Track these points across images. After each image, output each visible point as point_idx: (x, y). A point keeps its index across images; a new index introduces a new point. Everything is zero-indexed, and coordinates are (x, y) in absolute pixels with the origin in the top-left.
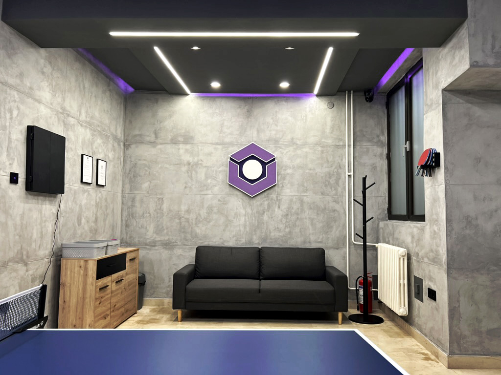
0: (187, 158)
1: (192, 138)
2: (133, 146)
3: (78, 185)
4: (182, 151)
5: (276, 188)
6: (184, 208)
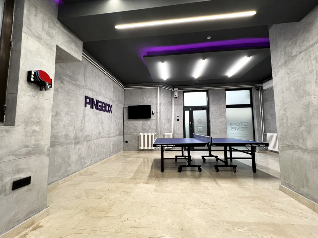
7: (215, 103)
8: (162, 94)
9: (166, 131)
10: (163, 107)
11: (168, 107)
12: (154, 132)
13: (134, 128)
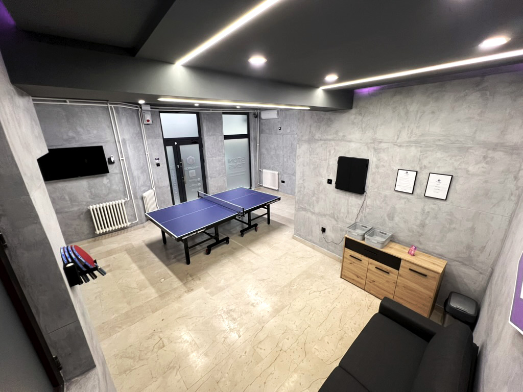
7: (210, 134)
8: (124, 120)
9: (143, 189)
10: (129, 146)
11: (138, 145)
12: (122, 196)
13: (67, 197)
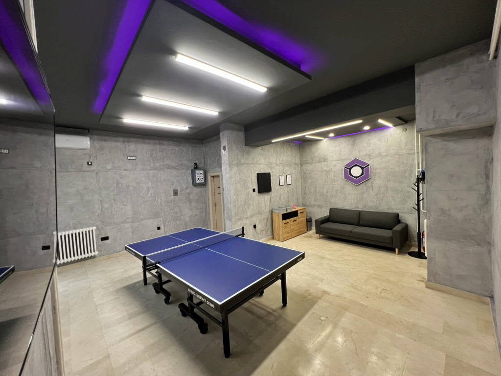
0: (325, 168)
1: (327, 159)
2: (304, 165)
3: (278, 187)
4: (323, 166)
5: (370, 180)
6: (325, 191)
